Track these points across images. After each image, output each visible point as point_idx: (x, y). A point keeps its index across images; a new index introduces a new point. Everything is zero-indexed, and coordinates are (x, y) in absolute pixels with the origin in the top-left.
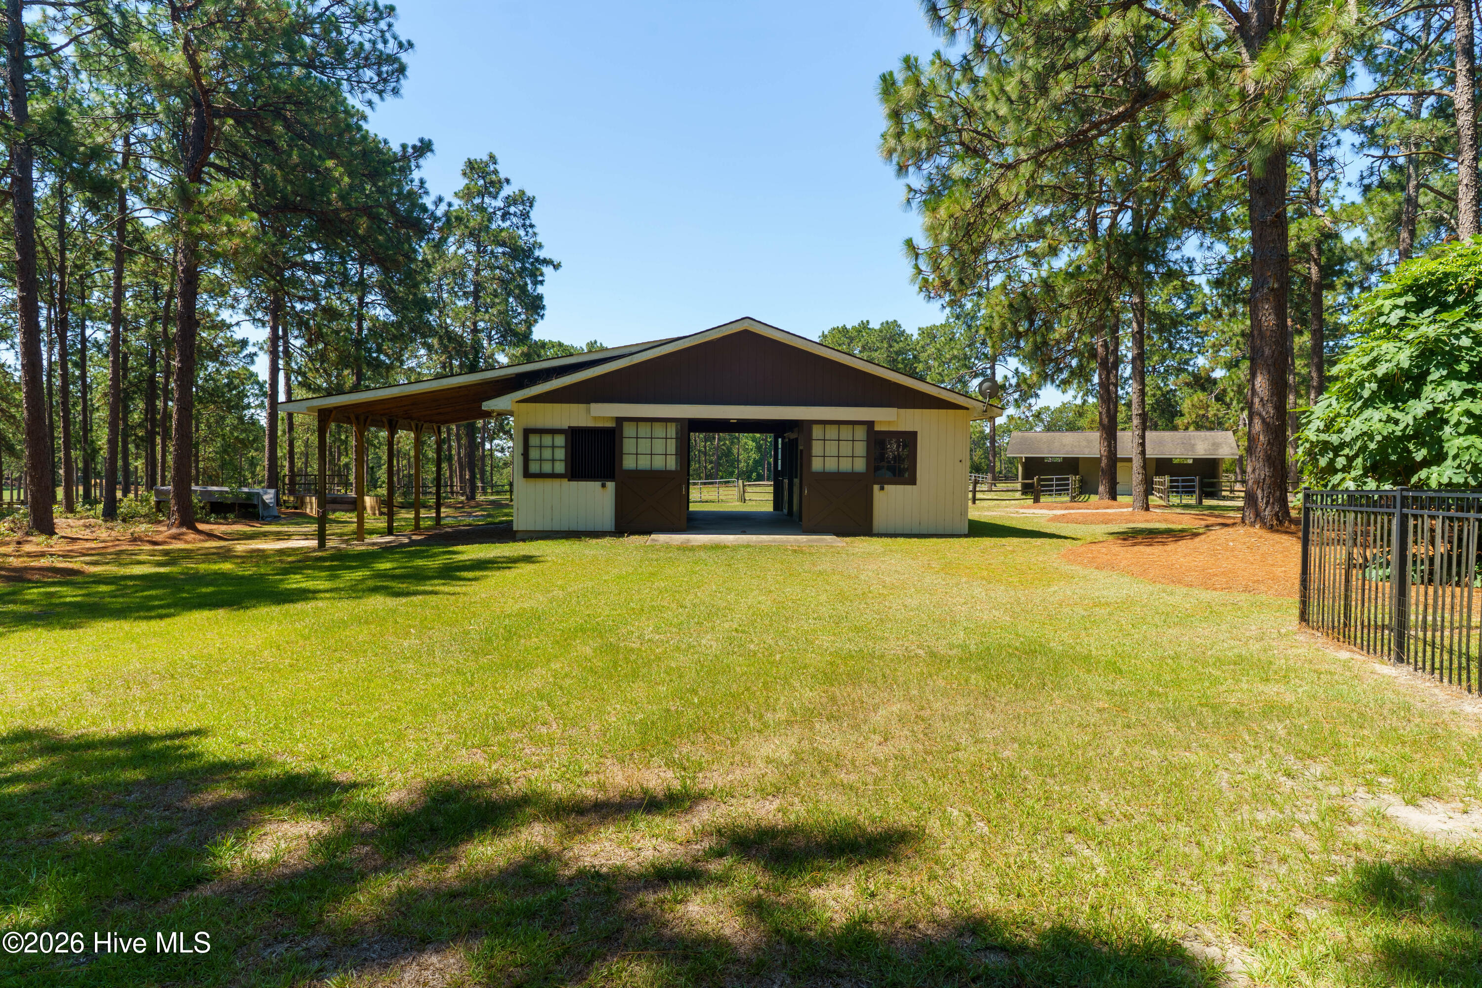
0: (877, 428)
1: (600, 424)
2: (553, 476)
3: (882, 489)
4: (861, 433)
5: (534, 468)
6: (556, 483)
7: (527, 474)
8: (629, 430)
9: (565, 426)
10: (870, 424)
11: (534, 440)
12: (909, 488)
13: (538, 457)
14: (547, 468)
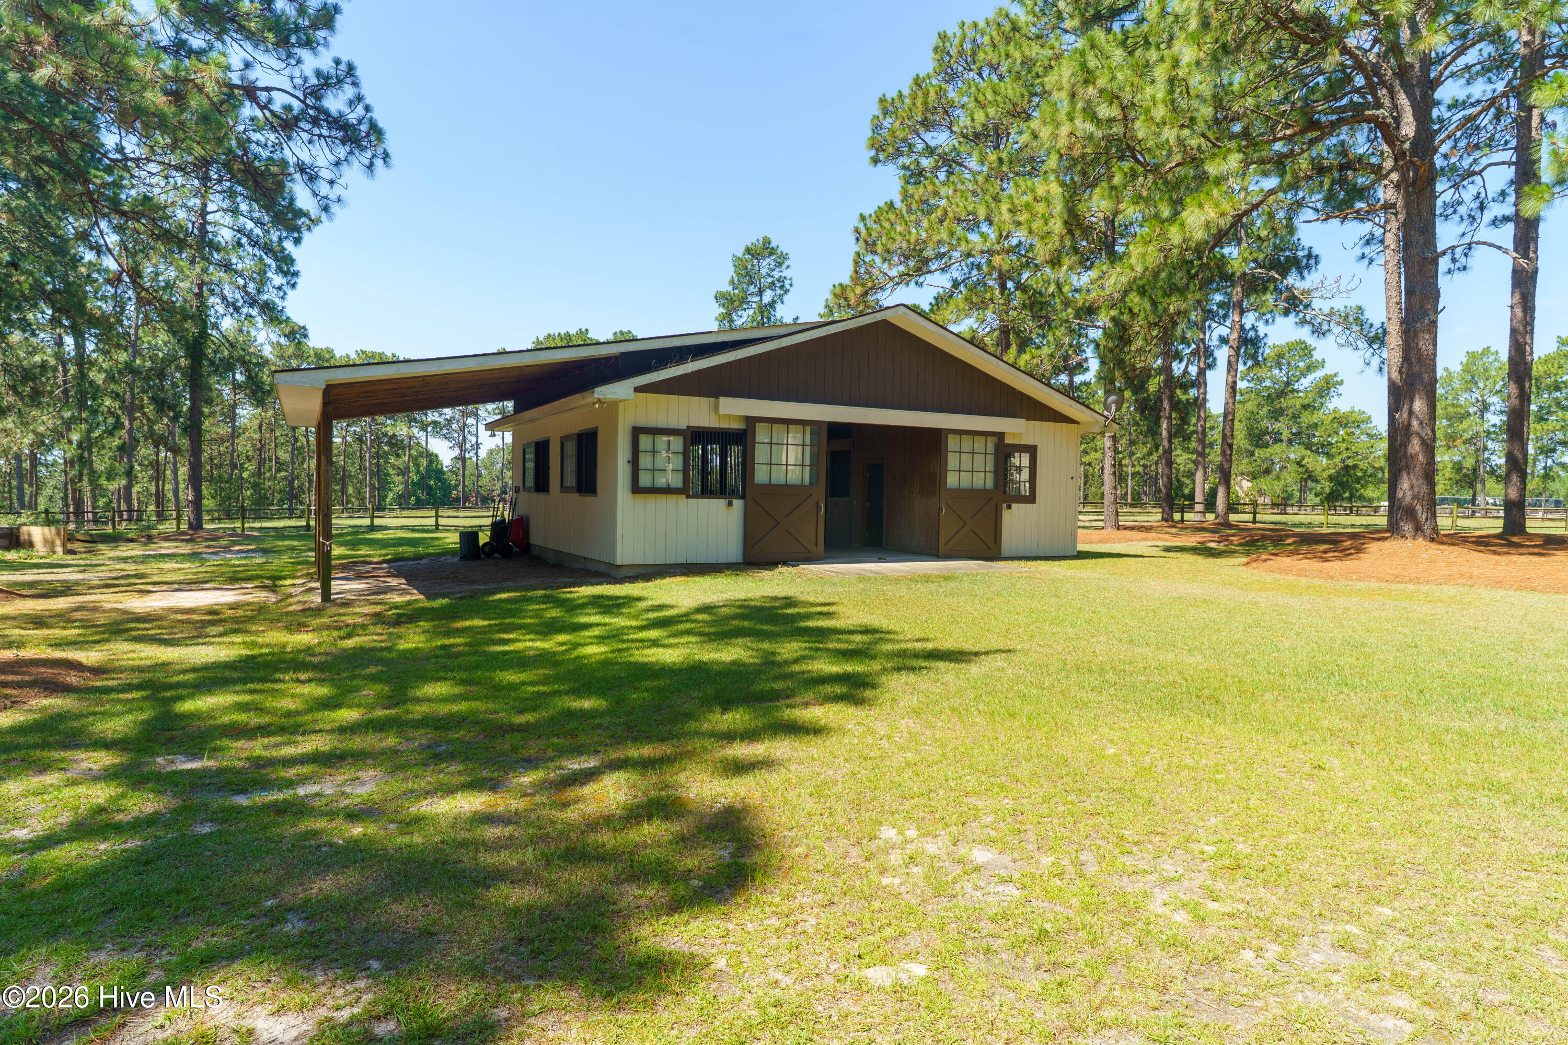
0: (1008, 440)
1: (725, 425)
2: (668, 491)
3: (1009, 507)
4: (991, 444)
5: (645, 480)
6: (671, 500)
7: (636, 489)
8: (762, 435)
9: (683, 425)
10: (1001, 436)
11: (645, 441)
12: (1029, 506)
13: (649, 466)
14: (661, 481)
